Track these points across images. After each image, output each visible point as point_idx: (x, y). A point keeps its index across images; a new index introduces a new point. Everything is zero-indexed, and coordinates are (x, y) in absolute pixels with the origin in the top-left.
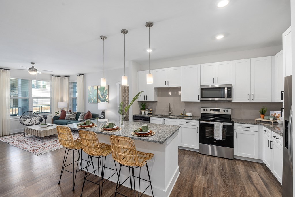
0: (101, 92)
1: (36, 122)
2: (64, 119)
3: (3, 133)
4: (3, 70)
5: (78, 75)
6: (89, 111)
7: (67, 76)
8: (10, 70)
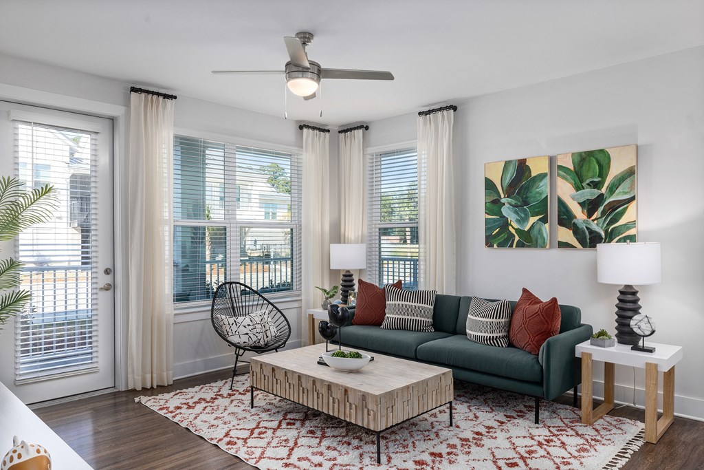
0: (578, 188)
1: (269, 334)
2: (378, 323)
3: (155, 375)
4: (155, 97)
5: (420, 114)
6: (525, 290)
7: (361, 127)
8: (175, 97)
